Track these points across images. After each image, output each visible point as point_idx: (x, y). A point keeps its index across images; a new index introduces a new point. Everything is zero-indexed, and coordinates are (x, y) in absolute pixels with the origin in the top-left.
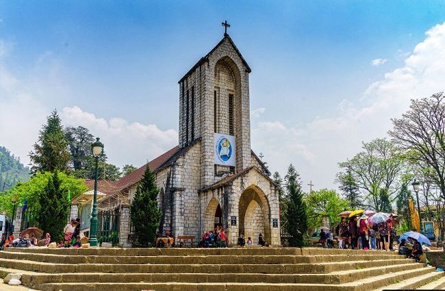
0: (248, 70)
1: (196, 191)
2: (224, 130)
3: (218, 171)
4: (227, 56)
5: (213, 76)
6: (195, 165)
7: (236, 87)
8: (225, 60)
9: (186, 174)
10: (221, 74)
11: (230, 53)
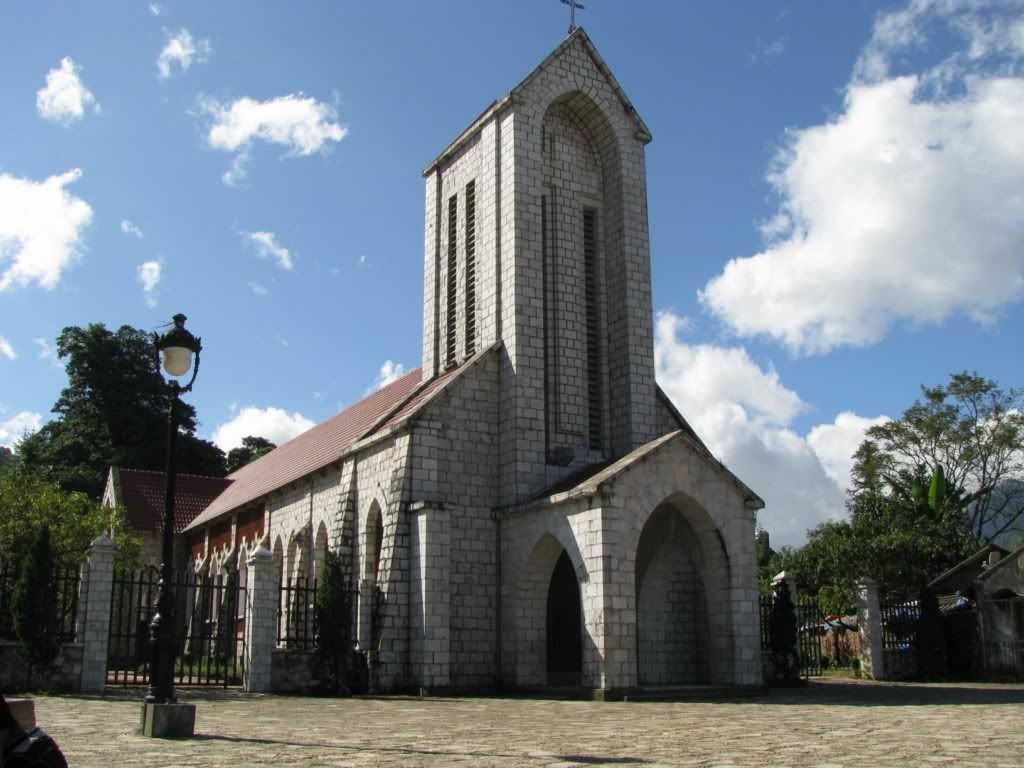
0: (642, 136)
1: (487, 513)
2: (569, 316)
3: (552, 446)
4: (579, 92)
5: (538, 148)
6: (482, 427)
7: (604, 184)
8: (572, 103)
9: (453, 456)
10: (558, 146)
11: (589, 82)
